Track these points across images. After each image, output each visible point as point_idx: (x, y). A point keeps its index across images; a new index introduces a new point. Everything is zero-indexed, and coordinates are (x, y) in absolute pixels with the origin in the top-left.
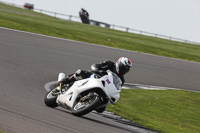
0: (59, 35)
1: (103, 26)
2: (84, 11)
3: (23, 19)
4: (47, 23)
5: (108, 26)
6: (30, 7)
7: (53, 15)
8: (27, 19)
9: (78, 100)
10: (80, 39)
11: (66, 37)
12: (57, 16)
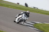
0: (25, 10)
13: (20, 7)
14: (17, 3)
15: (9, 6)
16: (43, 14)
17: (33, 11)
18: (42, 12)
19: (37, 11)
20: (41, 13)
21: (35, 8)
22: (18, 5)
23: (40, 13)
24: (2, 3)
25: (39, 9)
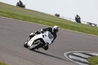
0: (72, 29)
1: (93, 25)
2: (78, 16)
3: (54, 21)
4: (66, 23)
5: (96, 25)
6: (58, 16)
7: (69, 20)
8: (56, 21)
9: (33, 44)
10: (82, 31)
11: (75, 30)
12: (71, 20)
13: (62, 22)
14: (56, 15)
15: (39, 20)
17: (86, 31)
19: (95, 31)
21: (91, 24)
22: (56, 18)
24: (26, 15)
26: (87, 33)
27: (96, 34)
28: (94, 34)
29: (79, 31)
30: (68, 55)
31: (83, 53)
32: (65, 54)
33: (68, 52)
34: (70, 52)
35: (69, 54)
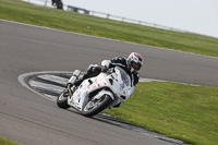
0: (33, 22)
1: (82, 12)
5: (87, 12)
10: (56, 27)
11: (41, 24)
13: (11, 7)
16: (111, 37)
17: (67, 26)
18: (109, 30)
19: (86, 26)
20: (104, 36)
21: (76, 9)
23: (101, 35)
25: (95, 15)
26: (69, 30)
27: (88, 33)
28: (84, 32)
29: (51, 26)
30: (27, 80)
31: (61, 75)
32: (21, 78)
33: (27, 74)
34: (32, 73)
35: (30, 78)
